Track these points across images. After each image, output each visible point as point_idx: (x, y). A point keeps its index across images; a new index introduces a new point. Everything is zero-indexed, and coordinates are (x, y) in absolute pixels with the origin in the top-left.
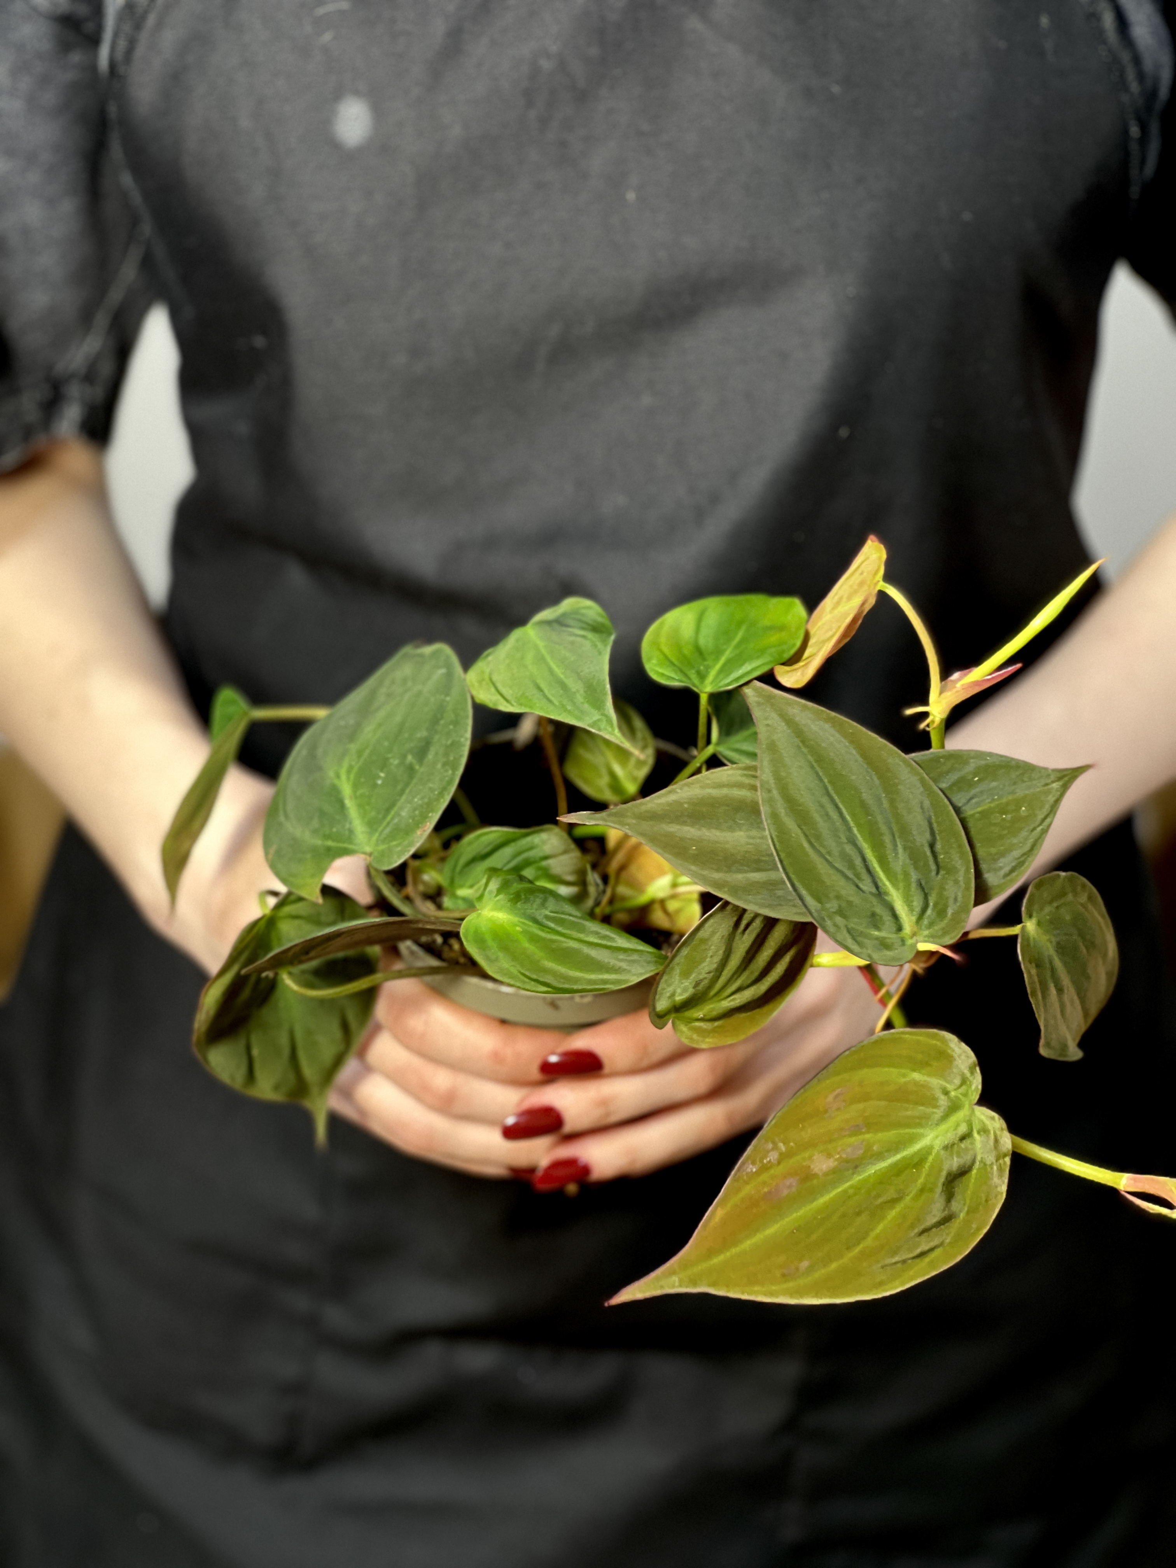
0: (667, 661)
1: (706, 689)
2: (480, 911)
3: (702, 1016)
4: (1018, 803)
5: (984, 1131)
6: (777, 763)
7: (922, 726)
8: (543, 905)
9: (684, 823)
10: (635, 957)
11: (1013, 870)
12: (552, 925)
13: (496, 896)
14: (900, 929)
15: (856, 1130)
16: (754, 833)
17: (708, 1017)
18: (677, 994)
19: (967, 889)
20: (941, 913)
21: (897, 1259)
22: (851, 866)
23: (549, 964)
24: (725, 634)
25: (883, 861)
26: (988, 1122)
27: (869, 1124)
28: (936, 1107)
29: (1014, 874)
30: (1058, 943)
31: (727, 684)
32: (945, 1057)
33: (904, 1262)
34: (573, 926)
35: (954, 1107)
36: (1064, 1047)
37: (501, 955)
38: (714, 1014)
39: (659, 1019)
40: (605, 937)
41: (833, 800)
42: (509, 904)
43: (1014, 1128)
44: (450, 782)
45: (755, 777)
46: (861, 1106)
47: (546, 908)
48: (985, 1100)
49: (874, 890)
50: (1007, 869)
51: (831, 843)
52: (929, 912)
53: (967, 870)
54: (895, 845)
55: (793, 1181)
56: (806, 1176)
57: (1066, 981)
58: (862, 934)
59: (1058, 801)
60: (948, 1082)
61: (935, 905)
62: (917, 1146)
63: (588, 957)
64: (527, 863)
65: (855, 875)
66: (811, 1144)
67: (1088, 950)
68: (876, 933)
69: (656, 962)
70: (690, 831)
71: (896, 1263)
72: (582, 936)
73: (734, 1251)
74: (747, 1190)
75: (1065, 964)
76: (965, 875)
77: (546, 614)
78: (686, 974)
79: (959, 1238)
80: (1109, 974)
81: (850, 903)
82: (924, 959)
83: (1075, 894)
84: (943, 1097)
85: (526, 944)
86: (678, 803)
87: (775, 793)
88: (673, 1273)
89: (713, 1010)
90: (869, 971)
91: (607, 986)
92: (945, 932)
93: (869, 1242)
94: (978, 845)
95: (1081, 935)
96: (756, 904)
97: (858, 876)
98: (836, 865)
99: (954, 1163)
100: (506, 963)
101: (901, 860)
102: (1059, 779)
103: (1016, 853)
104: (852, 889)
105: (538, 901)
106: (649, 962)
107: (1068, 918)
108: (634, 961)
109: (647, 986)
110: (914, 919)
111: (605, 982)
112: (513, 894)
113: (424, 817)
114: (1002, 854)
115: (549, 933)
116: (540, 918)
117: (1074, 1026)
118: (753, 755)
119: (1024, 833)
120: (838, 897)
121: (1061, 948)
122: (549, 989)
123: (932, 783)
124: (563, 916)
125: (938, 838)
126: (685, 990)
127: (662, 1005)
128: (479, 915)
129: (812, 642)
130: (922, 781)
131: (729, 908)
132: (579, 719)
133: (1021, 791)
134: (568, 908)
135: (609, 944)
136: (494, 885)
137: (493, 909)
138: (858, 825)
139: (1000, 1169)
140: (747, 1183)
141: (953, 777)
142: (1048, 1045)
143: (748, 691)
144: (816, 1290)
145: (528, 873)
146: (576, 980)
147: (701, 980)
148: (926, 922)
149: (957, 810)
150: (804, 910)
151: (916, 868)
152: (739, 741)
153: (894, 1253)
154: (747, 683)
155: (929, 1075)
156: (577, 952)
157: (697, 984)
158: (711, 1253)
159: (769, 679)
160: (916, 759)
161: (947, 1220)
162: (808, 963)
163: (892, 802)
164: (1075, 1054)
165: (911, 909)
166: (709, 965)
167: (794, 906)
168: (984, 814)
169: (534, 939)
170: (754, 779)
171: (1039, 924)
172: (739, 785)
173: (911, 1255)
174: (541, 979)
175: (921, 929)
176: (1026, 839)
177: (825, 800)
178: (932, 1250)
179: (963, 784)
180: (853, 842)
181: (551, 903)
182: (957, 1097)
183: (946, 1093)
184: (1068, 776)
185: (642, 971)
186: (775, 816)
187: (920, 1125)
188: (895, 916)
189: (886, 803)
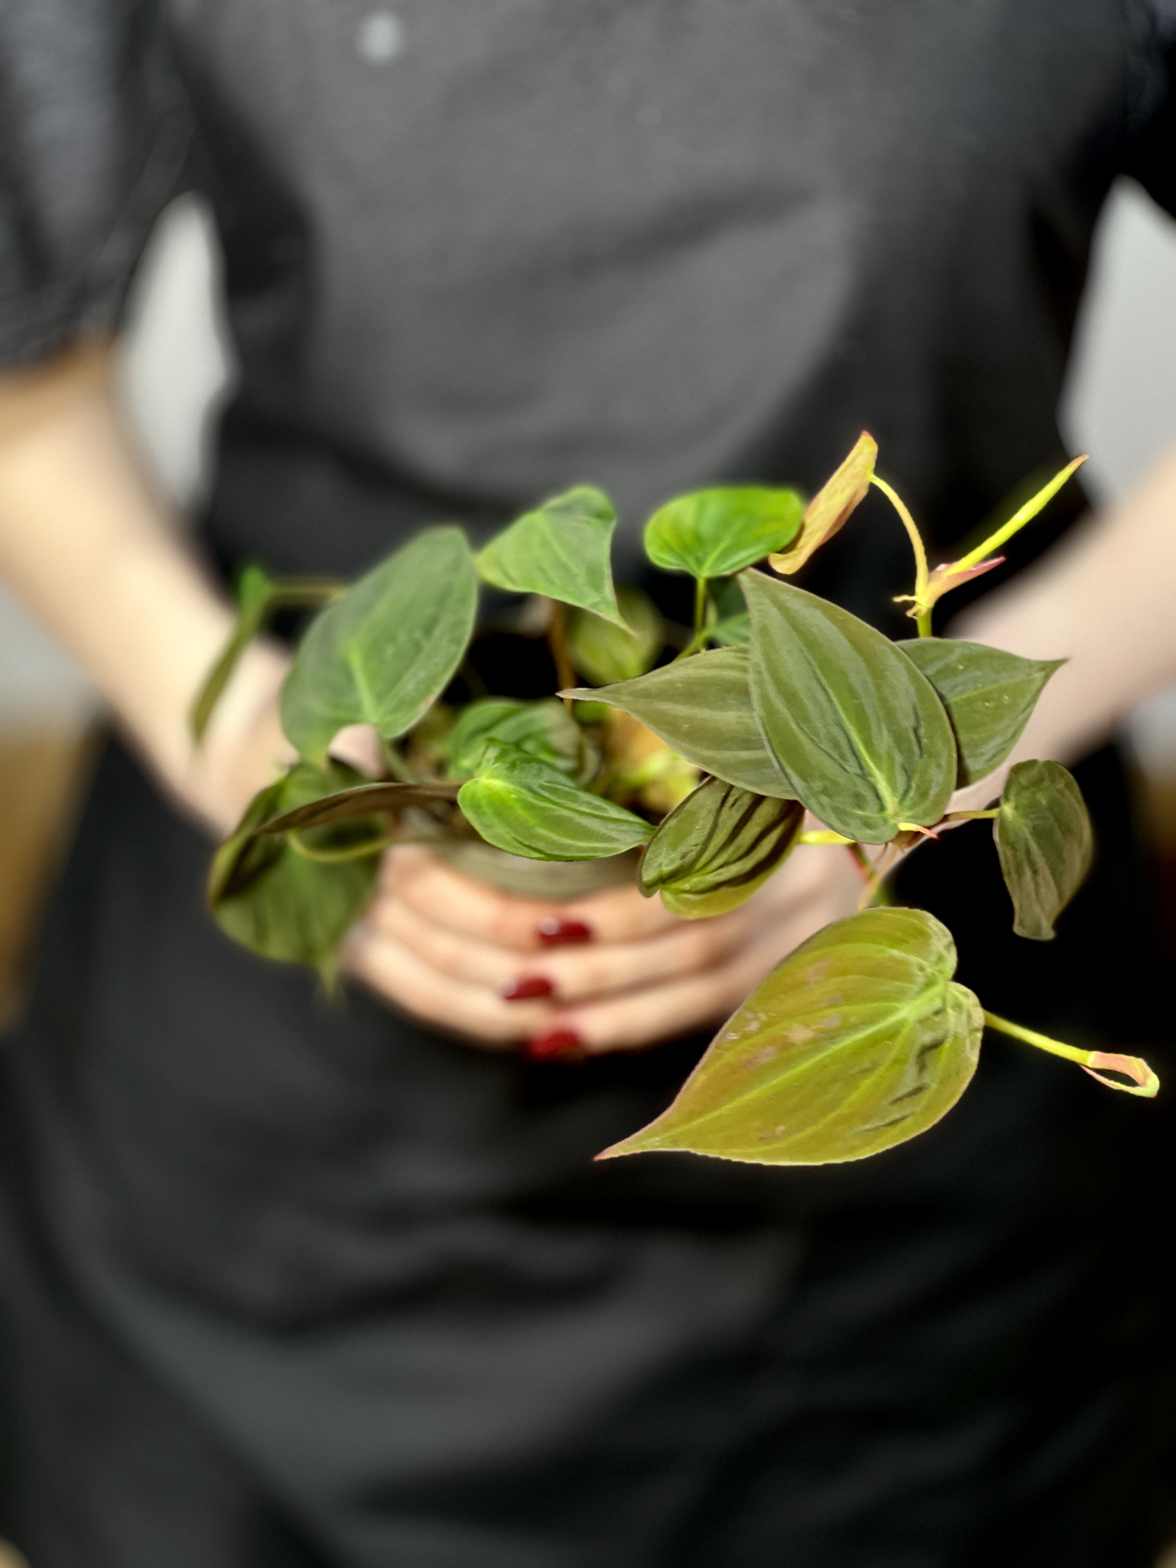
0: (667, 547)
1: (703, 574)
2: (477, 779)
3: (689, 888)
4: (1002, 691)
5: (958, 1006)
6: (769, 647)
7: (909, 614)
8: (538, 775)
9: (677, 702)
10: (626, 827)
11: (994, 756)
12: (547, 794)
13: (494, 764)
14: (882, 808)
15: (834, 1004)
16: (745, 714)
17: (693, 889)
18: (664, 865)
19: (949, 772)
20: (923, 795)
21: (868, 1126)
22: (836, 746)
23: (542, 831)
24: (724, 523)
25: (869, 744)
26: (962, 998)
27: (847, 998)
28: (913, 982)
29: (995, 760)
30: (1034, 828)
31: (724, 570)
32: (922, 935)
33: (876, 1129)
34: (567, 795)
35: (930, 983)
36: (1038, 928)
37: (495, 821)
38: (701, 886)
39: (648, 889)
40: (596, 808)
41: (819, 682)
42: (505, 772)
43: (987, 1004)
44: (454, 657)
45: (746, 659)
46: (839, 979)
47: (541, 778)
48: (959, 977)
49: (859, 772)
50: (988, 756)
51: (819, 724)
52: (912, 794)
53: (950, 756)
54: (879, 727)
55: (770, 1049)
56: (785, 1045)
57: (1041, 862)
58: (846, 813)
59: (1039, 691)
60: (925, 959)
61: (918, 786)
62: (892, 1019)
63: (579, 825)
64: (528, 737)
65: (840, 757)
66: (789, 1015)
67: (1063, 833)
68: (859, 812)
69: (644, 833)
70: (682, 710)
71: (869, 1130)
72: (574, 806)
73: (715, 1114)
74: (729, 1057)
75: (1040, 846)
76: (948, 759)
77: (555, 502)
78: (674, 847)
79: (929, 1107)
80: (1083, 859)
81: (835, 784)
82: (906, 839)
83: (1053, 781)
84: (920, 973)
85: (520, 811)
86: (671, 683)
87: (766, 676)
88: (654, 1134)
89: (700, 882)
90: (855, 849)
91: (597, 854)
92: (926, 813)
93: (843, 1109)
94: (959, 730)
95: (1058, 820)
96: (744, 781)
97: (843, 757)
98: (822, 746)
99: (927, 1038)
100: (500, 829)
101: (884, 741)
102: (1042, 669)
103: (999, 740)
104: (838, 769)
105: (534, 772)
106: (638, 833)
107: (1044, 802)
108: (623, 831)
109: (635, 855)
110: (896, 800)
111: (594, 850)
112: (508, 763)
113: (428, 691)
114: (985, 741)
115: (541, 801)
116: (535, 787)
117: (1048, 907)
118: (746, 639)
119: (1006, 722)
120: (823, 777)
121: (1037, 832)
122: (542, 856)
123: (918, 671)
124: (558, 787)
125: (923, 723)
126: (672, 861)
127: (649, 874)
128: (477, 782)
129: (807, 532)
130: (908, 668)
131: (717, 783)
132: (580, 601)
133: (1005, 680)
134: (563, 779)
135: (601, 814)
136: (492, 753)
137: (492, 777)
138: (845, 709)
139: (973, 1044)
140: (728, 1049)
141: (939, 665)
142: (1022, 924)
143: (743, 578)
144: (790, 1154)
145: (529, 746)
146: (567, 848)
147: (687, 853)
148: (908, 802)
149: (942, 697)
150: (790, 789)
151: (901, 751)
152: (734, 625)
153: (866, 1122)
154: (742, 570)
155: (905, 951)
156: (570, 820)
157: (683, 857)
158: (692, 1115)
159: (764, 566)
160: (905, 648)
161: (918, 1090)
162: (795, 840)
163: (878, 687)
164: (1048, 933)
165: (894, 789)
166: (696, 837)
167: (781, 784)
168: (969, 701)
169: (528, 806)
170: (744, 660)
171: (1016, 808)
172: (731, 667)
173: (882, 1123)
174: (533, 845)
175: (902, 810)
176: (1007, 727)
177: (814, 684)
178: (903, 1118)
179: (949, 671)
180: (840, 725)
181: (547, 774)
182: (933, 974)
183: (922, 969)
184: (1050, 667)
185: (630, 841)
186: (765, 698)
187: (896, 1000)
188: (878, 797)
189: (872, 689)
